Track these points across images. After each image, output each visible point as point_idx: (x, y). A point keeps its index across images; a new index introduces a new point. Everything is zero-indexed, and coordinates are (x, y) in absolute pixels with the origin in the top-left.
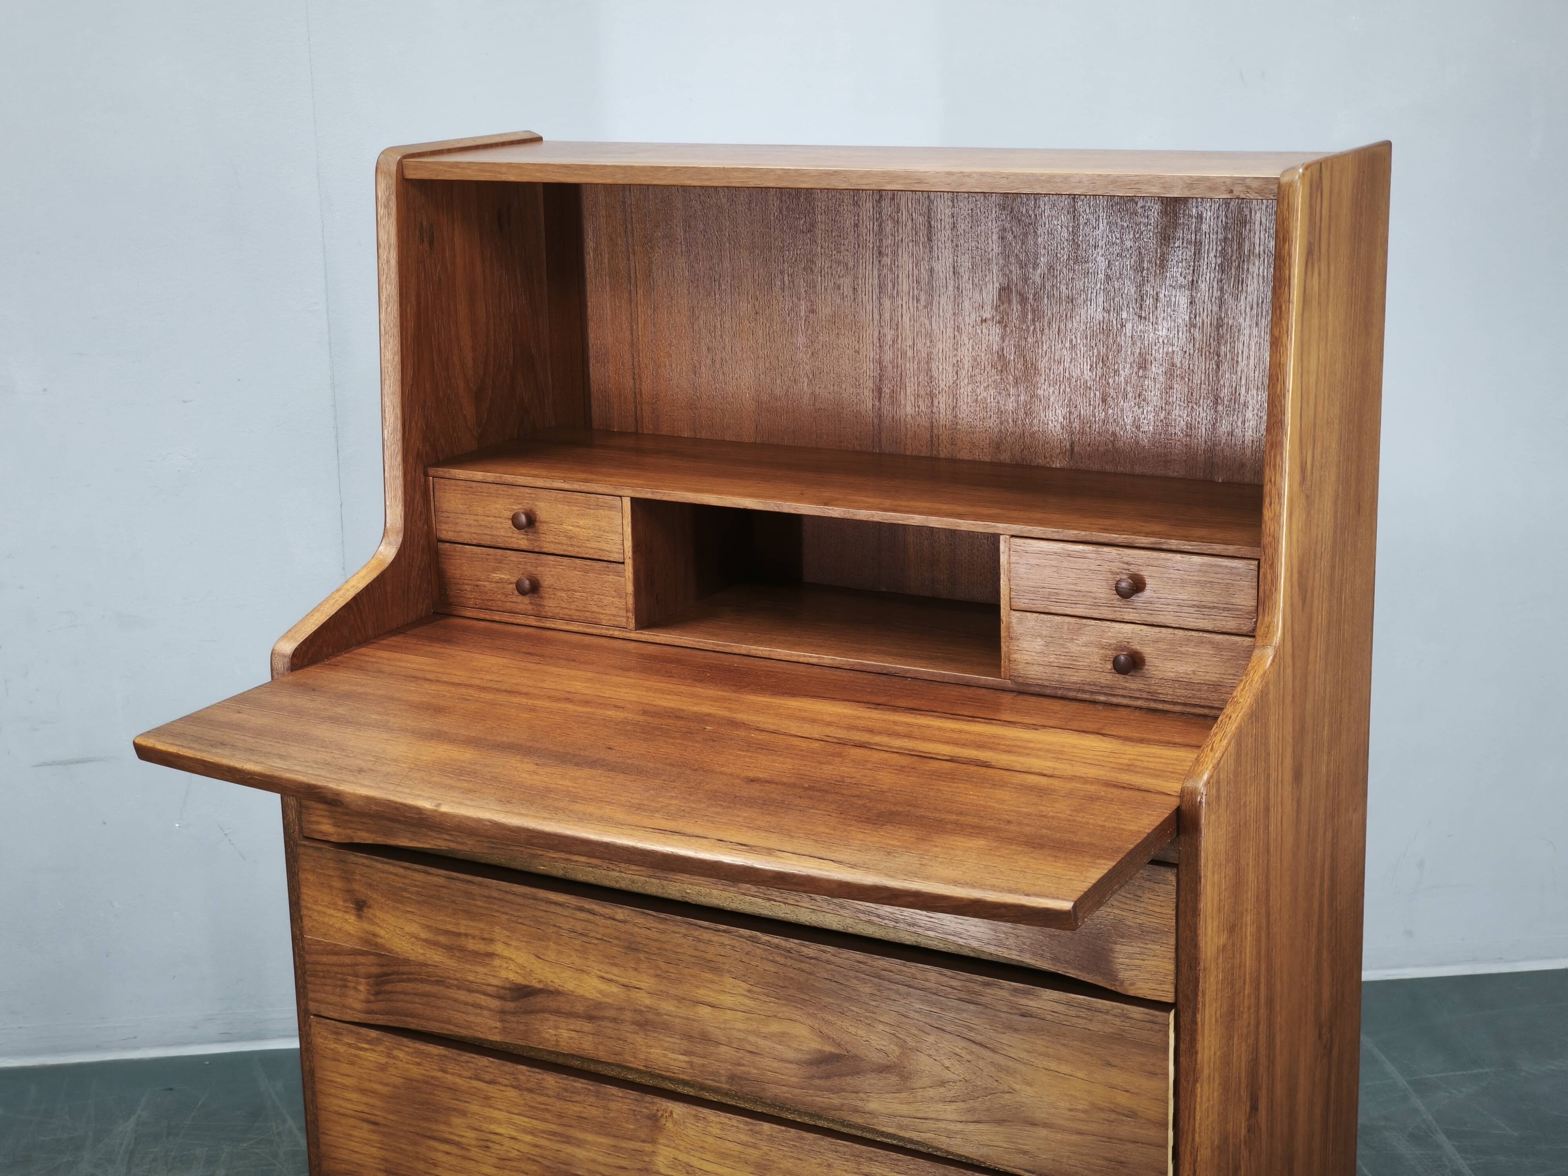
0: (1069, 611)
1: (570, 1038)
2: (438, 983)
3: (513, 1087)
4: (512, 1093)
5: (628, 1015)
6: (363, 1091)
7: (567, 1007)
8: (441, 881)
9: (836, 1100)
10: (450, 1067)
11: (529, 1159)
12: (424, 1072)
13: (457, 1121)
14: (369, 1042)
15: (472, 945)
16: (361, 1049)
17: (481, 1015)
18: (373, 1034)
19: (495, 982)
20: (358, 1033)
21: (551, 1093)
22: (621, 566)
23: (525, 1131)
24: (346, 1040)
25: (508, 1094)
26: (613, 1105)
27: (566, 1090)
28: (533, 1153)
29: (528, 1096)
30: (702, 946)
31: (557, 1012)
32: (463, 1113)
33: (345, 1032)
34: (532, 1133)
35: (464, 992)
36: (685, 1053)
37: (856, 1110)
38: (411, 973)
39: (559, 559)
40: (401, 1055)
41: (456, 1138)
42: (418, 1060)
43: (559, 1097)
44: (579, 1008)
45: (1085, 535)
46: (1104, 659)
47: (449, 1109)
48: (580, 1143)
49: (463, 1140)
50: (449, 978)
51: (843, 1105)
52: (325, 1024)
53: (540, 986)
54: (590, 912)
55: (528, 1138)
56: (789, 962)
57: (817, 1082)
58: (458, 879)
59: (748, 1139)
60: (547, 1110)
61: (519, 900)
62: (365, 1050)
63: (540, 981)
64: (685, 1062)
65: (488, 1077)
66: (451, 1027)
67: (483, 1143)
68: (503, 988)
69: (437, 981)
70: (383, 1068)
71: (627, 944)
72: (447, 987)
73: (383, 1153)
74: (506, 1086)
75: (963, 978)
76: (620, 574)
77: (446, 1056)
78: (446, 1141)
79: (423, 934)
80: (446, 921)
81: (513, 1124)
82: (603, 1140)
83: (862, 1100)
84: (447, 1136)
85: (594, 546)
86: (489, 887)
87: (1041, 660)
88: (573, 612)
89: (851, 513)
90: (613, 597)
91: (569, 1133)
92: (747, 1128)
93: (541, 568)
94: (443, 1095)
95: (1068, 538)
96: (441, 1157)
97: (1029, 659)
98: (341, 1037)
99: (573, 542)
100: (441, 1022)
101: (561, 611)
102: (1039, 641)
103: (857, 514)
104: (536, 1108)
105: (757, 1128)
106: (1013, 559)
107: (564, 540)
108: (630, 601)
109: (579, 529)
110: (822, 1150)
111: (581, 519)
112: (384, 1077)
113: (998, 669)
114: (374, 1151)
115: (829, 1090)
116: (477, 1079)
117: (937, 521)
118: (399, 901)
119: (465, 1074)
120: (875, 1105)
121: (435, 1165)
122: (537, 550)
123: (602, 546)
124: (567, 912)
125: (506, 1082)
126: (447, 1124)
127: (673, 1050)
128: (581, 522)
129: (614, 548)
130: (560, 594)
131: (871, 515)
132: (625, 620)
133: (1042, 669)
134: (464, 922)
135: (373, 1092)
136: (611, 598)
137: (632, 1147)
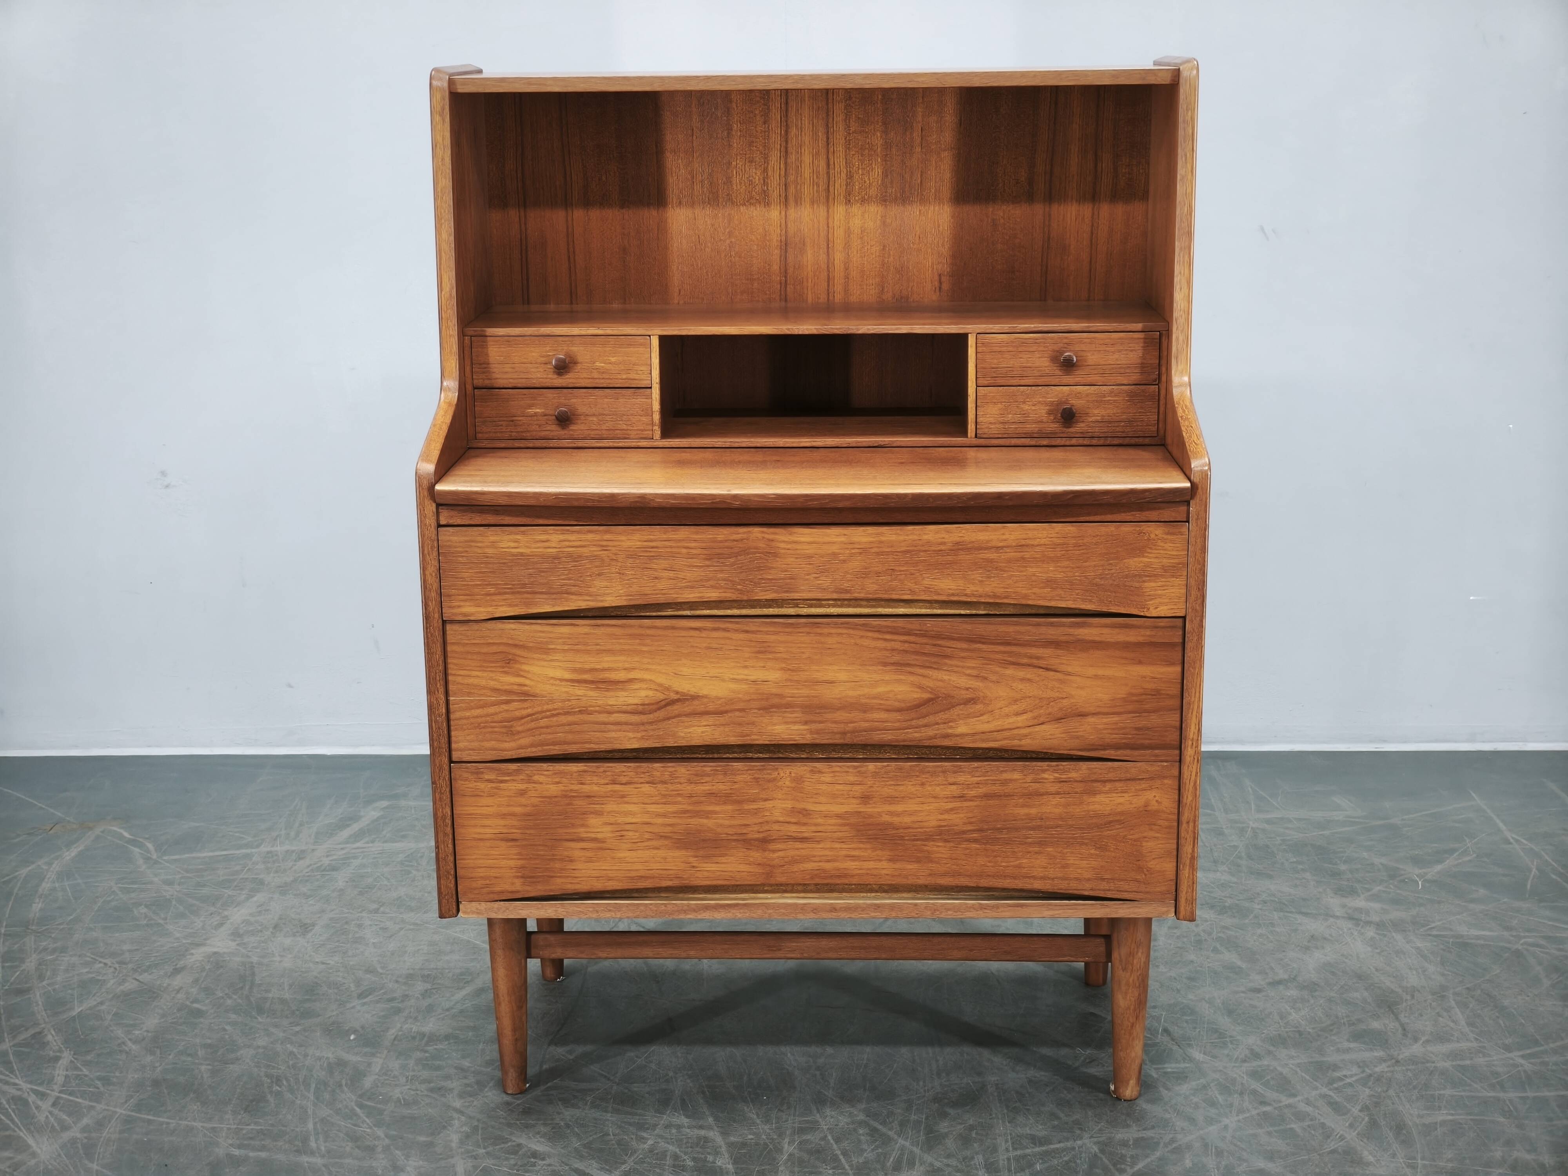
0: (1023, 382)
1: (703, 732)
3: (648, 783)
4: (646, 788)
5: (756, 704)
6: (504, 816)
7: (700, 708)
8: (586, 630)
9: (930, 732)
10: (588, 778)
11: (661, 836)
12: (563, 788)
13: (593, 821)
14: (509, 774)
15: (614, 676)
16: (502, 782)
17: (620, 731)
18: (513, 766)
19: (634, 701)
20: (499, 770)
21: (682, 780)
22: (649, 390)
23: (658, 815)
24: (486, 777)
25: (643, 789)
26: (739, 778)
27: (696, 775)
28: (665, 831)
29: (661, 787)
31: (691, 714)
32: (599, 813)
33: (485, 771)
34: (664, 815)
35: (606, 715)
36: (806, 723)
37: (947, 736)
38: (555, 709)
39: (590, 391)
40: (542, 779)
41: (593, 835)
42: (557, 780)
43: (690, 782)
44: (711, 707)
45: (1035, 327)
46: (1050, 413)
47: (584, 813)
48: (707, 815)
49: (599, 836)
50: (591, 706)
51: (936, 735)
52: (467, 768)
53: (676, 697)
54: (725, 630)
55: (660, 821)
57: (917, 722)
58: (603, 625)
59: (856, 778)
60: (679, 795)
61: (660, 632)
62: (506, 781)
63: (677, 693)
64: (805, 730)
65: (624, 780)
66: (592, 746)
67: (618, 834)
68: (642, 705)
69: (580, 711)
70: (522, 793)
71: (757, 649)
72: (589, 714)
73: (520, 863)
74: (641, 783)
76: (650, 397)
77: (585, 771)
78: (582, 840)
79: (568, 676)
80: (590, 661)
81: (648, 812)
82: (729, 807)
83: (951, 727)
84: (584, 835)
85: (624, 377)
86: (631, 626)
87: (1001, 419)
88: (604, 432)
89: (852, 329)
90: (641, 416)
91: (698, 808)
92: (855, 771)
93: (574, 400)
94: (578, 802)
95: (1021, 331)
96: (577, 854)
97: (992, 420)
98: (481, 776)
99: (605, 376)
100: (582, 743)
101: (593, 433)
102: (999, 406)
103: (858, 329)
104: (670, 796)
105: (863, 769)
106: (980, 349)
107: (596, 375)
108: (657, 417)
109: (610, 365)
110: (918, 774)
111: (613, 357)
112: (523, 800)
113: (964, 433)
114: (512, 863)
115: (925, 726)
116: (614, 782)
117: (920, 328)
118: (547, 653)
119: (603, 781)
120: (962, 729)
121: (571, 861)
122: (570, 386)
123: (632, 376)
124: (704, 634)
125: (642, 780)
126: (583, 825)
127: (795, 723)
128: (613, 360)
129: (643, 377)
130: (591, 419)
131: (868, 329)
132: (650, 433)
133: (1002, 426)
134: (606, 659)
135: (513, 815)
136: (639, 417)
137: (755, 807)
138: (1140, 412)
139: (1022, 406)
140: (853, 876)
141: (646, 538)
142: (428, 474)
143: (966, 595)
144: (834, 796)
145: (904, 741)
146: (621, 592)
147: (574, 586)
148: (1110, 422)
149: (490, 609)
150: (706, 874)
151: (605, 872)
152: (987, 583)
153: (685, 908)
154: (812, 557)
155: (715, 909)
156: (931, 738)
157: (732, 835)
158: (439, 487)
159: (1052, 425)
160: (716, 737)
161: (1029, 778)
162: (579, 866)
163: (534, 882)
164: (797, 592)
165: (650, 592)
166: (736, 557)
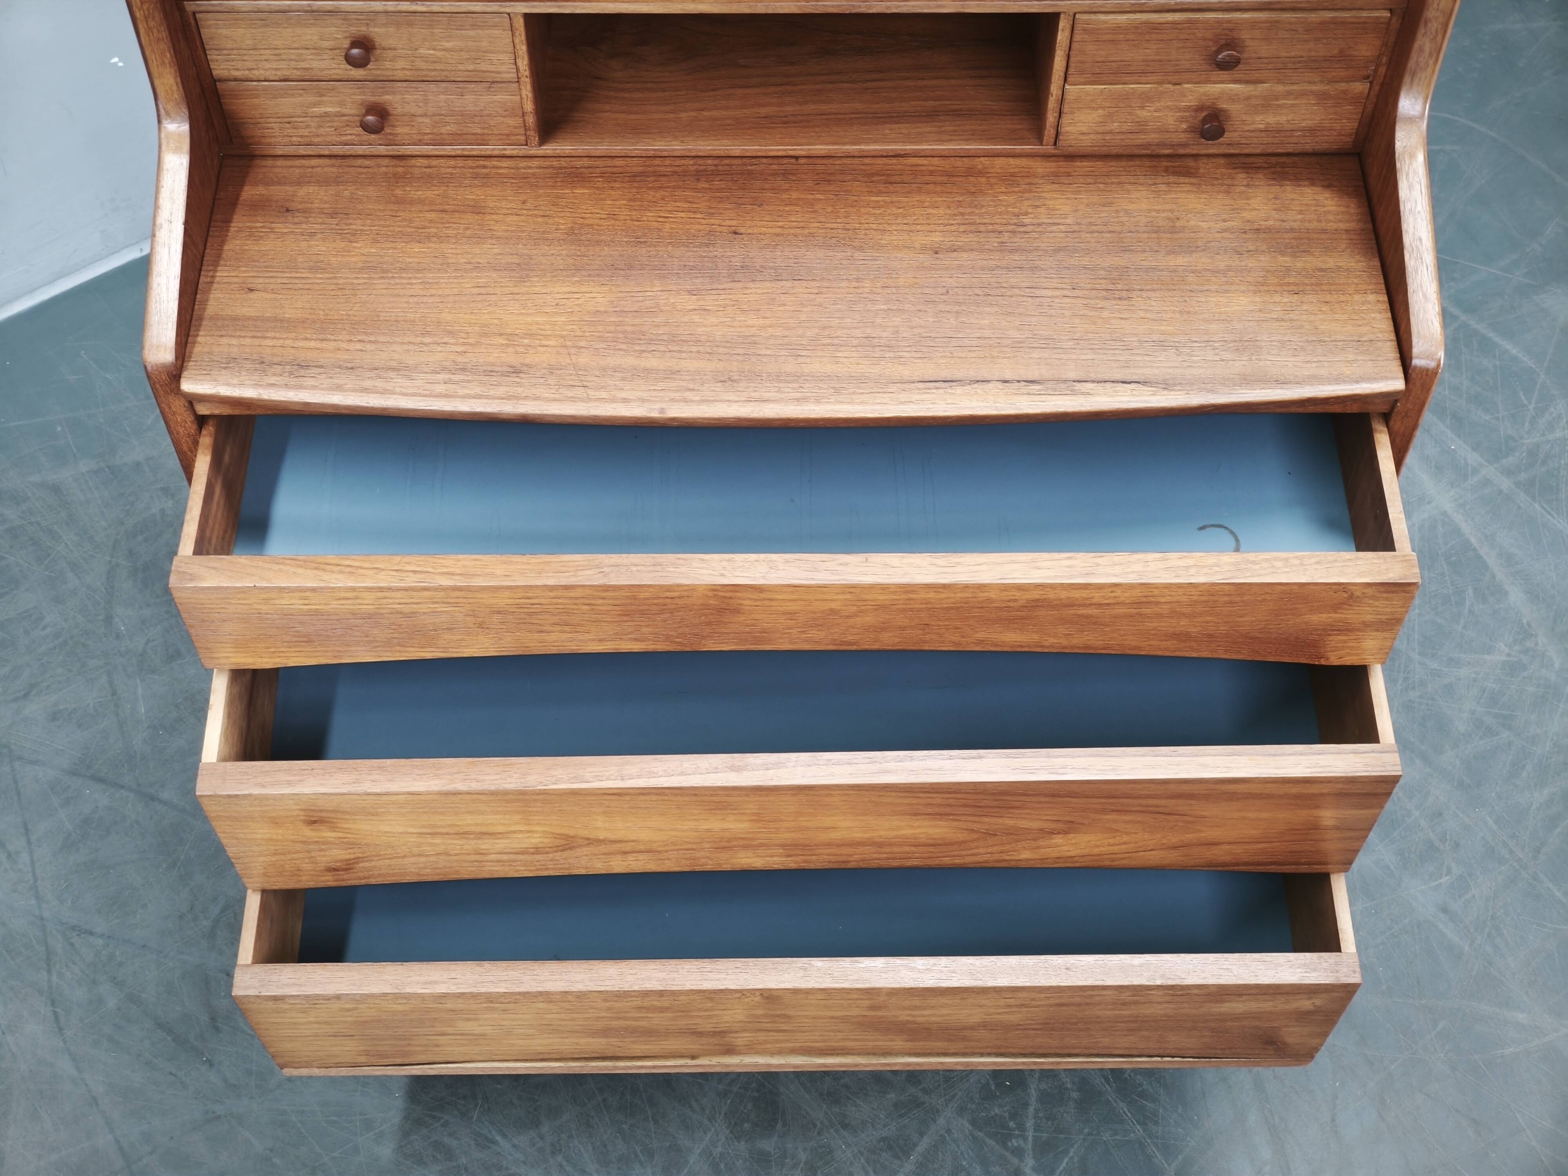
0: (1143, 80)
22: (514, 85)
39: (414, 84)
46: (1182, 120)
76: (517, 93)
85: (471, 67)
87: (1101, 129)
88: (446, 137)
89: (860, 7)
90: (504, 117)
93: (388, 97)
95: (1153, 9)
97: (1084, 129)
99: (438, 66)
101: (426, 137)
102: (1101, 112)
103: (869, 7)
106: (1077, 37)
107: (423, 65)
108: (531, 120)
109: (443, 53)
111: (448, 41)
113: (1039, 138)
117: (978, 6)
122: (381, 78)
123: (483, 67)
128: (448, 45)
129: (503, 68)
130: (420, 120)
131: (889, 7)
132: (523, 138)
133: (1099, 137)
136: (502, 119)
138: (1331, 119)
139: (1139, 112)
142: (164, 366)
148: (1278, 131)
158: (187, 386)
159: (1183, 135)
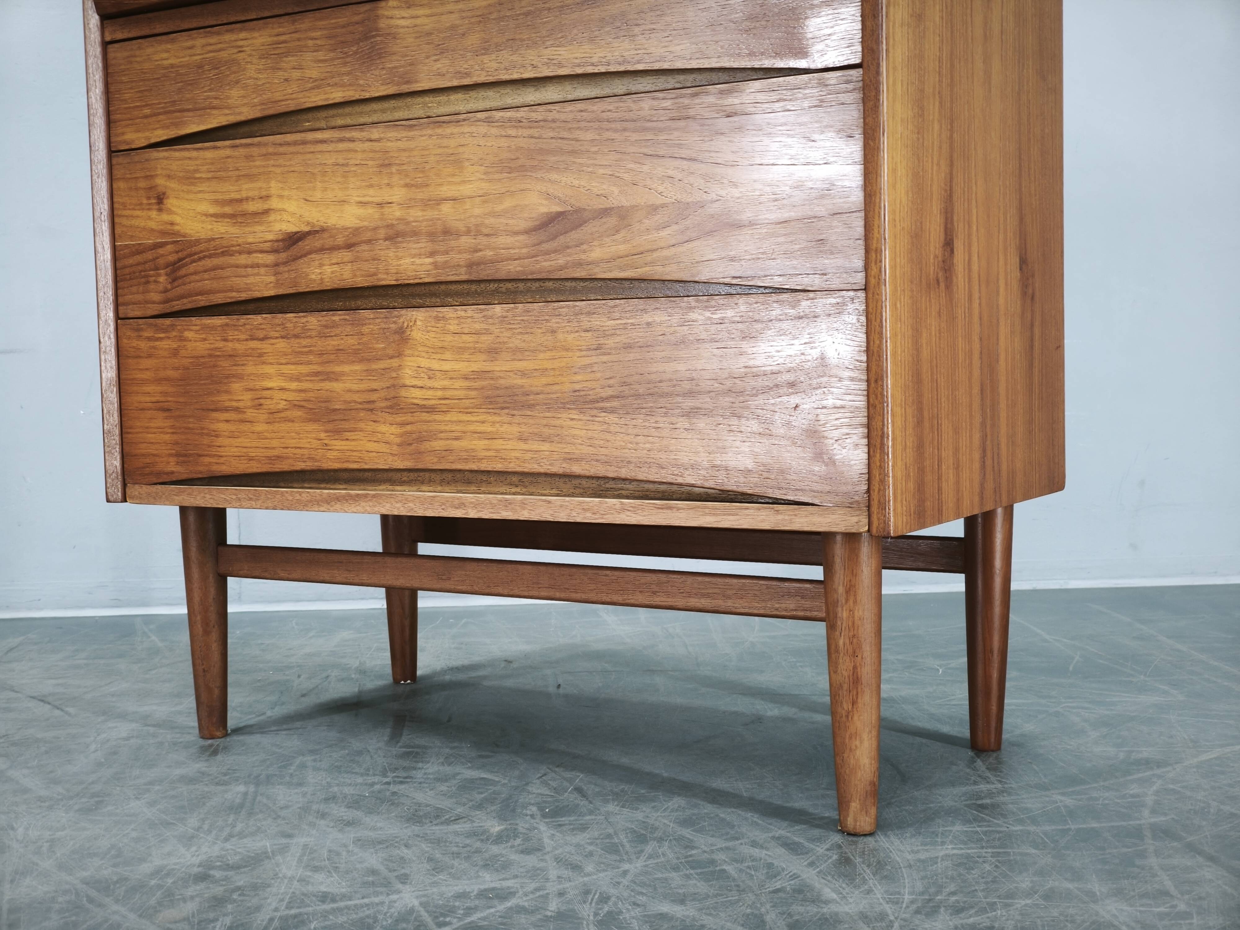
1: (332, 273)
2: (223, 254)
3: (282, 337)
4: (281, 345)
5: (382, 233)
6: (158, 381)
7: (329, 243)
8: (228, 152)
9: (561, 261)
10: (231, 334)
11: (295, 405)
12: (208, 346)
13: (235, 386)
14: (165, 331)
15: (252, 207)
16: (158, 340)
17: (258, 274)
18: (168, 321)
19: (270, 237)
20: (156, 325)
21: (314, 333)
23: (291, 379)
24: (146, 335)
25: (278, 346)
26: (365, 329)
27: (326, 327)
28: (298, 398)
29: (294, 342)
30: (445, 142)
31: (322, 250)
32: (241, 377)
33: (146, 328)
34: (298, 379)
35: (244, 256)
36: (432, 254)
37: (579, 264)
38: (202, 252)
40: (191, 335)
41: (236, 404)
42: (203, 336)
43: (320, 336)
44: (339, 240)
47: (228, 377)
48: (338, 377)
49: (241, 404)
50: (233, 246)
51: (568, 262)
52: (130, 325)
53: (308, 229)
55: (294, 385)
56: (520, 132)
57: (546, 246)
58: (242, 145)
59: (482, 327)
60: (310, 352)
62: (161, 339)
63: (308, 224)
64: (429, 264)
65: (261, 334)
66: (234, 294)
67: (257, 402)
68: (277, 241)
69: (223, 252)
70: (175, 353)
71: (380, 162)
72: (232, 255)
73: (174, 437)
74: (277, 338)
75: (674, 96)
77: (227, 325)
78: (226, 410)
79: (212, 210)
80: (230, 190)
81: (282, 375)
82: (357, 367)
83: (584, 252)
84: (227, 404)
86: (266, 145)
91: (329, 369)
92: (481, 315)
94: (225, 363)
96: (222, 426)
98: (142, 333)
100: (226, 292)
104: (301, 353)
105: (490, 313)
110: (547, 318)
112: (175, 361)
114: (167, 437)
115: (555, 251)
116: (253, 339)
118: (192, 184)
119: (243, 337)
120: (596, 254)
121: (217, 436)
124: (331, 147)
125: (277, 335)
126: (228, 392)
127: (420, 255)
134: (245, 186)
135: (167, 379)
137: (382, 366)
140: (480, 460)
141: (276, 31)
143: (593, 64)
144: (461, 350)
145: (532, 273)
146: (255, 101)
147: (216, 98)
149: (147, 134)
150: (335, 453)
151: (245, 450)
152: (616, 45)
153: (318, 498)
154: (431, 34)
155: (347, 500)
156: (561, 269)
157: (360, 403)
160: (345, 277)
161: (675, 319)
162: (226, 442)
163: (184, 462)
164: (417, 82)
165: (280, 98)
166: (358, 44)
